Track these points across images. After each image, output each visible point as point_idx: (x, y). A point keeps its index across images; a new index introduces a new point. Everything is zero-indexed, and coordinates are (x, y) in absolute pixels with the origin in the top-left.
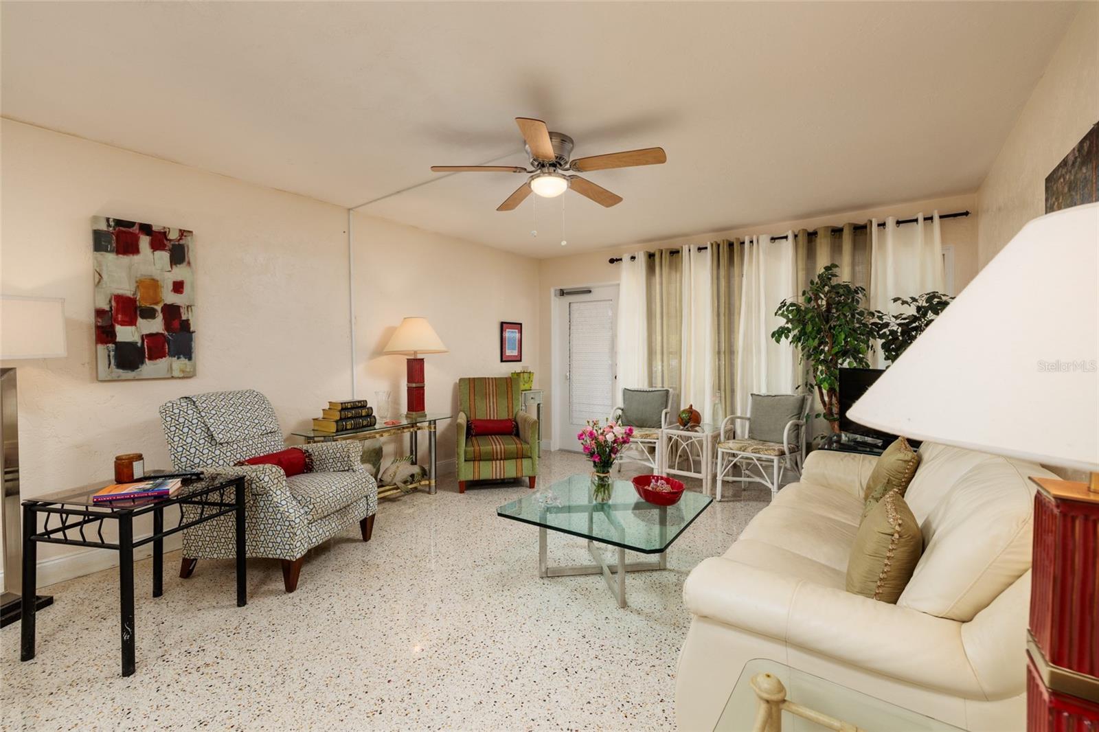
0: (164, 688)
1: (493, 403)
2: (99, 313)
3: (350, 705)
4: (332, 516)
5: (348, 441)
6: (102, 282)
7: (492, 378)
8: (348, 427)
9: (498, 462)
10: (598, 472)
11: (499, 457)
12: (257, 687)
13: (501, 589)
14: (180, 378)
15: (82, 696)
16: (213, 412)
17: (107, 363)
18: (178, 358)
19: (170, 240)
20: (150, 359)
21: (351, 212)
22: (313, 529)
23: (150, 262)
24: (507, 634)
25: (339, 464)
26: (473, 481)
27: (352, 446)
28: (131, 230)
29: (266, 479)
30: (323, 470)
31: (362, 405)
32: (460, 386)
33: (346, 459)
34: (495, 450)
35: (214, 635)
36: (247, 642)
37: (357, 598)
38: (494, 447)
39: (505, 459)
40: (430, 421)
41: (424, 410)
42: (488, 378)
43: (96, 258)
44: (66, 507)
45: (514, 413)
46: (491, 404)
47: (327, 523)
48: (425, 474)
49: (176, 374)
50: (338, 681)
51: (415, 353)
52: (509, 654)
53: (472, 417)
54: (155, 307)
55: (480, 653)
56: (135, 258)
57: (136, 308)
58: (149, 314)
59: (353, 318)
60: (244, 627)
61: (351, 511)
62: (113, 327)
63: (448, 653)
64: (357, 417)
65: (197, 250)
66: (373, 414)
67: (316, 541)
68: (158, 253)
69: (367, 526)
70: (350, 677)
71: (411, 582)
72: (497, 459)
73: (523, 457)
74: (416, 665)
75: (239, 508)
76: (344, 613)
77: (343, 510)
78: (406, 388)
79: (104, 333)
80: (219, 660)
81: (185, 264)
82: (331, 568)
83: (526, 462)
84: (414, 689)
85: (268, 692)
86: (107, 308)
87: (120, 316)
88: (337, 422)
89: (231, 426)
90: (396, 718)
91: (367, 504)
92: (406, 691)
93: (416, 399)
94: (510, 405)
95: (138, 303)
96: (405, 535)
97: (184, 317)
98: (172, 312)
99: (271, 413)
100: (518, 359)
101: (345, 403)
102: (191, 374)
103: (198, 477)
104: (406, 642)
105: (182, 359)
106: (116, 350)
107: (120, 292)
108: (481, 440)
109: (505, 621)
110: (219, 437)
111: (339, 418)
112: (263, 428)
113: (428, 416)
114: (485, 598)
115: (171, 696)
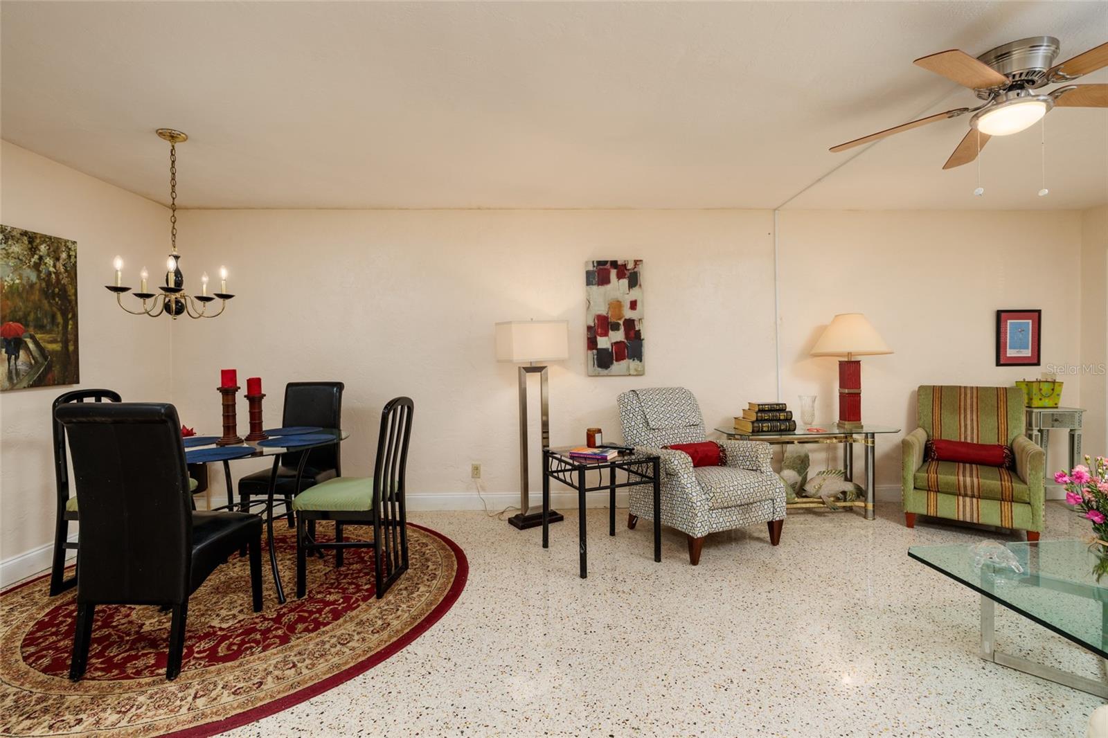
0: (597, 594)
1: (972, 420)
2: (589, 328)
3: (704, 670)
4: (733, 509)
5: (758, 442)
6: (590, 307)
7: (972, 388)
8: (764, 429)
9: (968, 500)
10: (1102, 539)
11: (969, 493)
12: (647, 622)
13: (911, 647)
14: (633, 375)
15: (560, 579)
16: (650, 403)
17: (592, 363)
18: (634, 360)
19: (629, 270)
20: (616, 361)
21: (777, 212)
22: (714, 515)
23: (618, 287)
24: (894, 696)
25: (748, 463)
26: (927, 516)
27: (761, 447)
28: (605, 267)
29: (676, 462)
30: (735, 466)
31: (781, 408)
32: (918, 395)
33: (754, 459)
34: (962, 483)
35: (634, 574)
36: (652, 588)
37: (745, 591)
38: (961, 478)
39: (979, 497)
40: (867, 434)
41: (860, 420)
42: (965, 388)
43: (587, 291)
44: (563, 458)
45: (1011, 437)
46: (969, 422)
47: (728, 514)
48: (861, 493)
49: (632, 372)
50: (703, 647)
51: (849, 354)
52: (888, 715)
53: (937, 436)
54: (619, 321)
55: (849, 696)
56: (608, 287)
57: (608, 323)
58: (615, 327)
59: (778, 319)
60: (654, 577)
61: (753, 510)
62: (596, 338)
63: (812, 677)
64: (774, 420)
65: (646, 275)
66: (793, 419)
67: (716, 528)
68: (621, 281)
69: (775, 529)
70: (713, 650)
71: (804, 598)
72: (966, 495)
73: (1012, 500)
74: (774, 670)
75: (655, 481)
76: (729, 598)
77: (746, 506)
78: (838, 394)
79: (592, 343)
80: (631, 592)
81: (638, 286)
82: (733, 558)
83: (1018, 509)
84: (763, 688)
85: (653, 629)
86: (593, 325)
87: (599, 330)
88: (753, 423)
89: (661, 416)
90: (737, 701)
91: (774, 507)
92: (756, 686)
93: (850, 407)
94: (1003, 427)
95: (609, 320)
96: (817, 552)
97: (637, 329)
98: (630, 324)
99: (696, 409)
100: (1035, 361)
101: (762, 405)
102: (641, 373)
103: (631, 452)
104: (774, 647)
105: (636, 361)
106: (598, 354)
107: (599, 313)
108: (943, 466)
109: (900, 681)
110: (652, 424)
111: (755, 419)
112: (687, 421)
113: (864, 428)
114: (884, 647)
115: (599, 602)
